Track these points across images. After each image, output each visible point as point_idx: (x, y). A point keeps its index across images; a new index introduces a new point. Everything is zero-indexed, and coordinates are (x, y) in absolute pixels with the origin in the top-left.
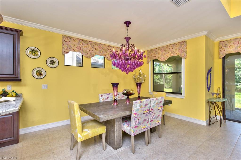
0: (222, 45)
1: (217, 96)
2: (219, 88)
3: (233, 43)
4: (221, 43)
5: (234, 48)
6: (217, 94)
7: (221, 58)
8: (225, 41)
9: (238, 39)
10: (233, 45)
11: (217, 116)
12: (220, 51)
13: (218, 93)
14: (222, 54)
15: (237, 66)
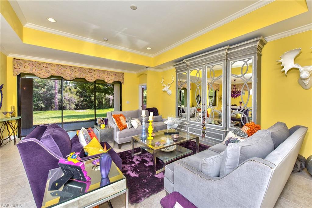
0: (16, 63)
1: (11, 115)
2: (13, 107)
3: (28, 64)
4: (15, 60)
5: (29, 69)
6: (11, 113)
7: (15, 76)
8: (20, 59)
9: (33, 61)
10: (28, 65)
11: (11, 137)
12: (14, 68)
13: (12, 111)
14: (17, 72)
15: (38, 84)
